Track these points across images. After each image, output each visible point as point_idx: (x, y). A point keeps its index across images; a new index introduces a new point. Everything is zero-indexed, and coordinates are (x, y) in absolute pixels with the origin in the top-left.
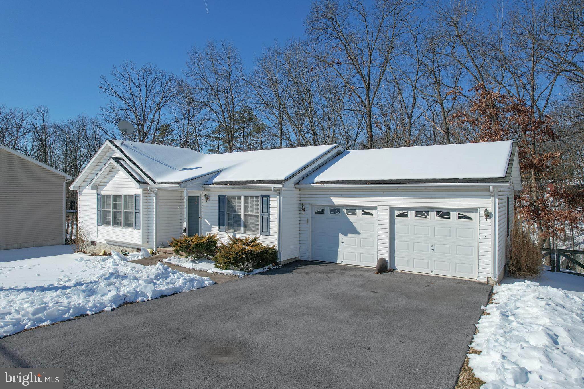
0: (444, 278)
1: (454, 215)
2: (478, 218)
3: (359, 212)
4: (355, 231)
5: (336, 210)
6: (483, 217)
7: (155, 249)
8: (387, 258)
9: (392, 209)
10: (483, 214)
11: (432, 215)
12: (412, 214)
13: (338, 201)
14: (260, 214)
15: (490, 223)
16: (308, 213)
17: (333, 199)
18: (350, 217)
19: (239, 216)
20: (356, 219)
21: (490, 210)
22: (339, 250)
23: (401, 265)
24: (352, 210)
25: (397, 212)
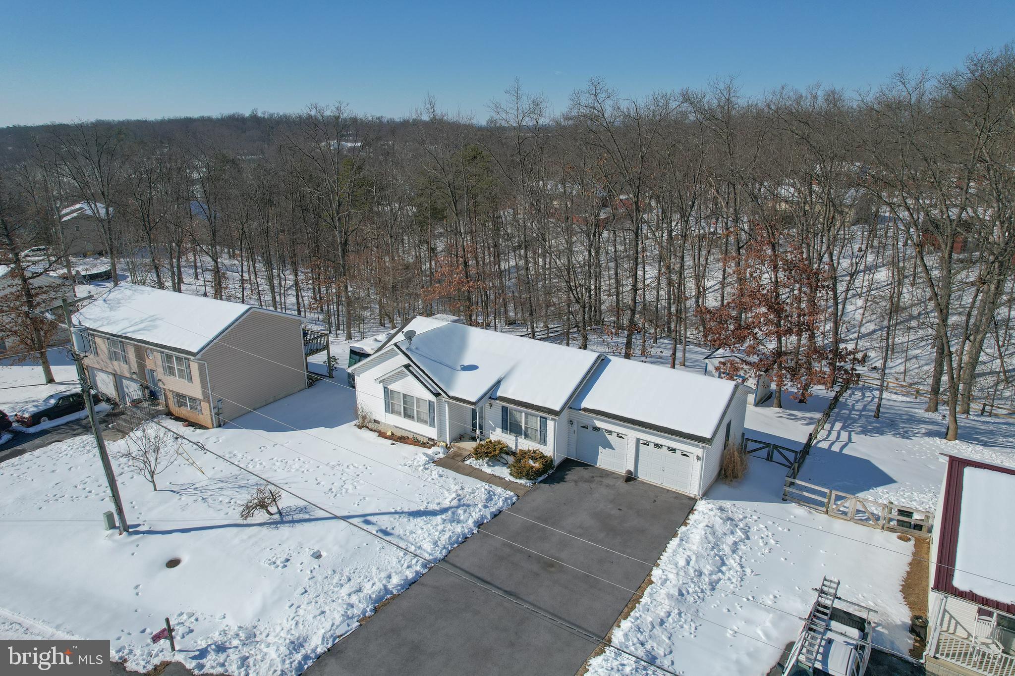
0: (668, 491)
1: (678, 453)
2: (693, 458)
3: (615, 435)
4: (611, 447)
5: (596, 429)
6: (695, 459)
7: (448, 443)
8: (632, 470)
9: (638, 440)
10: (695, 457)
11: (665, 449)
12: (652, 445)
13: (599, 424)
14: (538, 429)
15: (699, 462)
16: (575, 426)
17: (595, 421)
18: (608, 436)
19: (521, 426)
20: (612, 438)
21: (700, 455)
22: (599, 457)
23: (642, 476)
24: (610, 432)
25: (642, 442)
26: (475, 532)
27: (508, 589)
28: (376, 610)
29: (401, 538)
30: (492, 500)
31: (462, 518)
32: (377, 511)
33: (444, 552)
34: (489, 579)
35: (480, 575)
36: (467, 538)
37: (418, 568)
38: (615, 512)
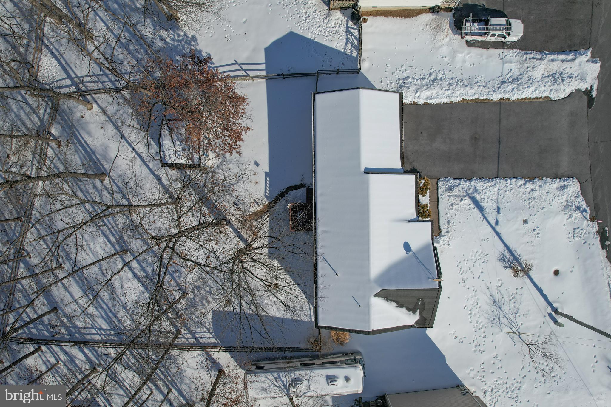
26: (475, 178)
27: (498, 144)
28: (534, 179)
29: (498, 201)
30: (454, 185)
31: (473, 188)
32: (489, 226)
33: (494, 180)
34: (497, 154)
35: (497, 158)
36: (480, 179)
37: (509, 181)
38: (425, 134)
